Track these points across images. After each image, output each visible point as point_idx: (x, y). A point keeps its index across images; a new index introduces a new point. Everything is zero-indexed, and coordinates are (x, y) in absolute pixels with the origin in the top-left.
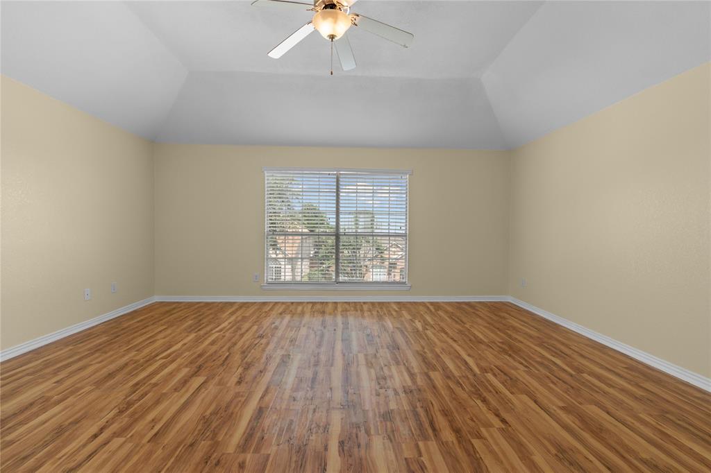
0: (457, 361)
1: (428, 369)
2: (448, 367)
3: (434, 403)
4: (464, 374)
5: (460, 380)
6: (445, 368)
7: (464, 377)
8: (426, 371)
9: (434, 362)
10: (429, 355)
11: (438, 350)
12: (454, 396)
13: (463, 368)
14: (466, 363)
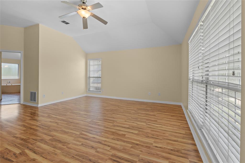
0: (41, 150)
1: (54, 138)
2: (44, 144)
3: (42, 131)
4: (34, 145)
5: (35, 141)
6: (46, 143)
7: (34, 144)
8: (54, 137)
9: (54, 143)
10: (60, 145)
11: (58, 151)
12: (36, 135)
13: (36, 148)
14: (35, 152)
